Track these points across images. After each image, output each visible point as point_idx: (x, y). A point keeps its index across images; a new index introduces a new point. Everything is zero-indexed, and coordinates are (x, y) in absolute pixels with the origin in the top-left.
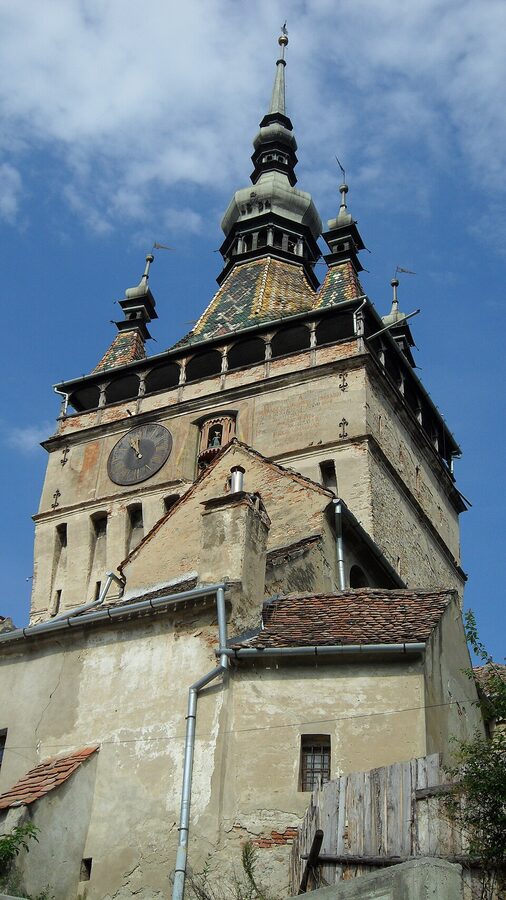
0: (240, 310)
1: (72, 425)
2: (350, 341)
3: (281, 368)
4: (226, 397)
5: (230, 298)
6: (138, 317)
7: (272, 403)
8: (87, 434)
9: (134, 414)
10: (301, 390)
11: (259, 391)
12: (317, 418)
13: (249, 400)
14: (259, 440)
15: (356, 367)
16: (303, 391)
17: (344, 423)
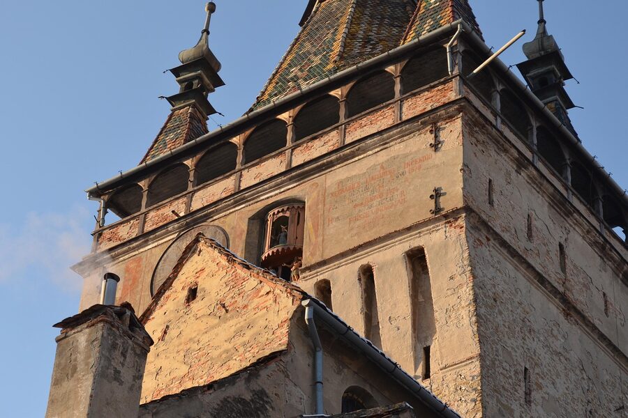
0: (317, 60)
1: (110, 240)
2: (444, 83)
3: (359, 131)
4: (290, 179)
5: (308, 46)
6: (194, 87)
7: (348, 179)
8: (125, 248)
9: (182, 214)
10: (383, 157)
11: (330, 165)
12: (402, 193)
13: (318, 179)
14: (332, 231)
15: (451, 118)
16: (385, 158)
17: (437, 194)
